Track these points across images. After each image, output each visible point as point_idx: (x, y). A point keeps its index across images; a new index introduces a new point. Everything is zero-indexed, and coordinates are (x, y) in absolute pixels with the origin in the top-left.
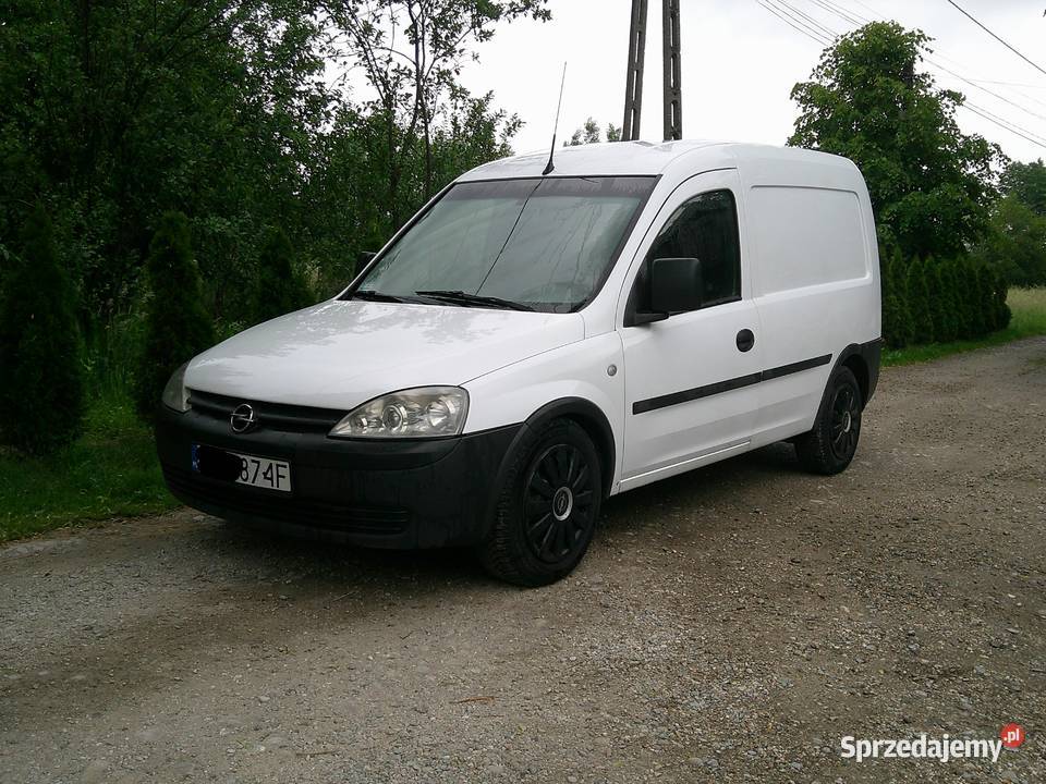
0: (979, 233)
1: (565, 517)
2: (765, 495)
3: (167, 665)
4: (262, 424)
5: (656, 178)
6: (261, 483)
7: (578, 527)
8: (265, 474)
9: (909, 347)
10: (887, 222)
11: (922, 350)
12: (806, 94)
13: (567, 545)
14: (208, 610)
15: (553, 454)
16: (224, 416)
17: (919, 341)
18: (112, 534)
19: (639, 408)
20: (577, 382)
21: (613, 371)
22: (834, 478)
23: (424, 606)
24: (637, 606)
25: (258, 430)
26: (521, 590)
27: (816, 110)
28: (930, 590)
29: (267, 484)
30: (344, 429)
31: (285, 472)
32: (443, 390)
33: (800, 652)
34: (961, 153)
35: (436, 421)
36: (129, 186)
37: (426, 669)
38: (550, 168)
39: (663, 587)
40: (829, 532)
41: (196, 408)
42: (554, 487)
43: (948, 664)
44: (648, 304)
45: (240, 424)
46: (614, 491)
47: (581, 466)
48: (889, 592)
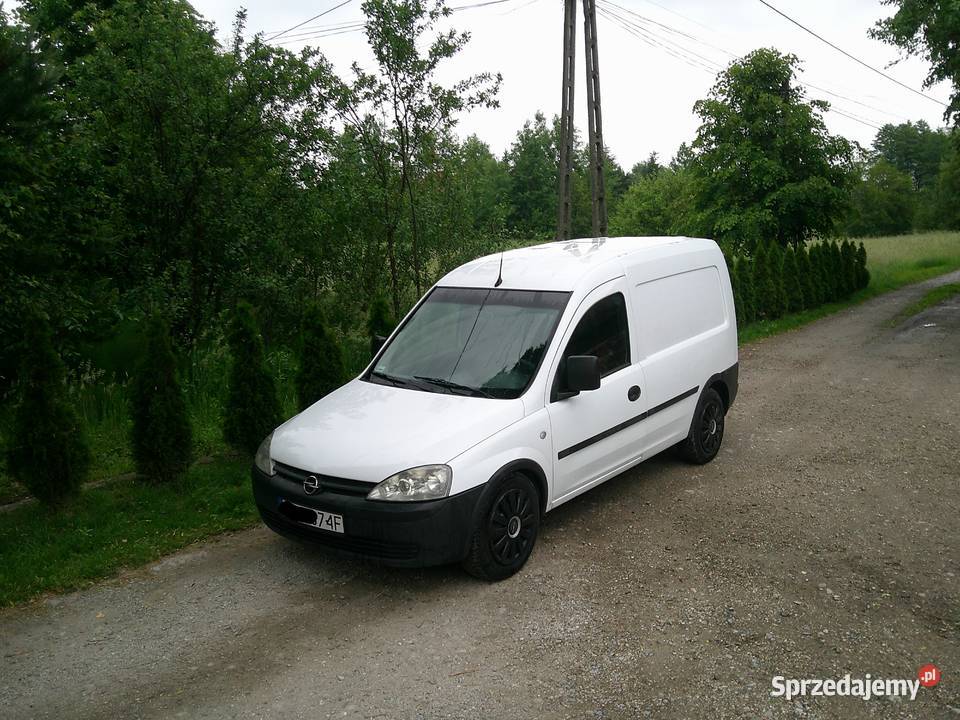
0: (844, 212)
1: (516, 535)
2: (654, 487)
3: (280, 655)
4: (323, 489)
5: (570, 294)
6: (324, 526)
7: (524, 539)
8: (327, 521)
9: (785, 317)
10: (768, 207)
11: (795, 318)
12: (706, 108)
13: (518, 551)
14: (297, 609)
15: (507, 498)
16: (300, 482)
17: (793, 310)
18: (226, 546)
19: (562, 455)
20: (520, 449)
21: (544, 435)
22: (704, 467)
23: (430, 601)
24: (563, 593)
25: (323, 492)
26: (490, 584)
27: (713, 121)
28: (751, 571)
29: (329, 528)
30: (375, 494)
31: (340, 521)
32: (437, 467)
33: (659, 628)
34: (828, 150)
35: (432, 487)
36: (200, 253)
37: (433, 651)
38: (499, 282)
39: (580, 577)
40: (694, 520)
41: (279, 473)
42: (507, 517)
43: (749, 632)
44: (566, 387)
45: (309, 489)
46: (548, 508)
47: (525, 500)
48: (725, 573)
